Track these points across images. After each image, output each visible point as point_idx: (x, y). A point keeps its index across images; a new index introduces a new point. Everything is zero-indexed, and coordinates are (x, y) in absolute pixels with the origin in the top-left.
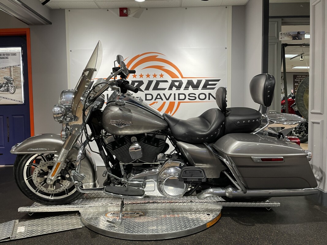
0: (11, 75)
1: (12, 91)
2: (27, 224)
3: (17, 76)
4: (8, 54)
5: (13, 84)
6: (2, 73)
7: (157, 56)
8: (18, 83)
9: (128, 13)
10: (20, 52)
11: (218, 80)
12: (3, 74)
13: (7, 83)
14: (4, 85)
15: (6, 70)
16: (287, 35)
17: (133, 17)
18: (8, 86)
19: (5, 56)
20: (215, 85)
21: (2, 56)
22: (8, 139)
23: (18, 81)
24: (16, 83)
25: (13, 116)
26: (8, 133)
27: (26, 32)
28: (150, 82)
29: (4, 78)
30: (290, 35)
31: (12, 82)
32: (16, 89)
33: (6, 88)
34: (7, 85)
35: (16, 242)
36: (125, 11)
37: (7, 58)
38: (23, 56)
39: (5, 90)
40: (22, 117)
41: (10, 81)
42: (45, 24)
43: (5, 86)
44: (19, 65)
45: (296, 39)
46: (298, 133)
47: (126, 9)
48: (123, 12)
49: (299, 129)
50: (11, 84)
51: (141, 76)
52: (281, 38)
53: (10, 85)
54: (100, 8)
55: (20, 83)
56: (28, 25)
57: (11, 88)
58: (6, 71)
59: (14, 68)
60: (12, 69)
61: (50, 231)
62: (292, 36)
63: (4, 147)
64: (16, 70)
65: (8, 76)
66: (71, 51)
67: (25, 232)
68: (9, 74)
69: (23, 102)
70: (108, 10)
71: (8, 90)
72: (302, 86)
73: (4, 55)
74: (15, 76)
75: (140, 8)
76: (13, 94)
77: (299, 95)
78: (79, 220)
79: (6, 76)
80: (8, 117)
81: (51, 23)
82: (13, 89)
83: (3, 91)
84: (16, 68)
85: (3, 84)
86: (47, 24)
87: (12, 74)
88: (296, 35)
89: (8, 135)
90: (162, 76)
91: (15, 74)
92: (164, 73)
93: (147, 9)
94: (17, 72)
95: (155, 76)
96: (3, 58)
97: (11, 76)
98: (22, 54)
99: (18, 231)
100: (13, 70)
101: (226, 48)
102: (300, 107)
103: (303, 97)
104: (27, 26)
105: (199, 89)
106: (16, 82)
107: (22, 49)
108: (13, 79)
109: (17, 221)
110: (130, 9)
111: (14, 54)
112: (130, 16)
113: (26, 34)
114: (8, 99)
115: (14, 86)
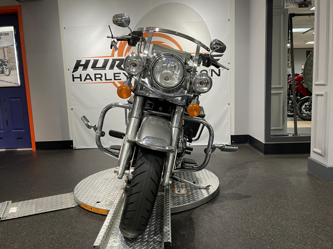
0: (5, 56)
1: (7, 73)
2: (20, 205)
3: (11, 56)
5: (8, 65)
8: (13, 64)
10: (12, 31)
11: (221, 56)
13: (1, 65)
16: (293, 2)
18: (3, 68)
20: (218, 60)
22: (7, 123)
23: (12, 62)
24: (11, 65)
25: (10, 99)
26: (6, 117)
27: (17, 9)
30: (296, 2)
31: (6, 63)
32: (11, 71)
33: (1, 70)
34: (1, 67)
35: (6, 222)
38: (15, 35)
40: (19, 99)
41: (4, 62)
44: (13, 45)
45: (303, 7)
46: (308, 110)
49: (309, 107)
50: (6, 65)
52: (286, 6)
53: (4, 66)
55: (15, 65)
56: (19, 1)
57: (5, 70)
59: (8, 49)
60: (5, 49)
61: (42, 210)
62: (298, 3)
63: (3, 131)
64: (10, 51)
65: (2, 57)
66: (65, 28)
67: (17, 212)
68: (3, 55)
69: (19, 84)
71: (3, 72)
72: (310, 59)
74: (9, 57)
76: (8, 75)
77: (307, 69)
78: (73, 199)
80: (5, 101)
82: (8, 70)
84: (9, 48)
87: (6, 55)
88: (302, 2)
89: (7, 118)
91: (9, 55)
94: (11, 52)
97: (5, 58)
98: (15, 33)
99: (10, 212)
100: (7, 50)
101: (229, 20)
102: (307, 82)
103: (310, 70)
104: (18, 3)
106: (10, 63)
107: (14, 29)
108: (7, 60)
109: (10, 202)
111: (7, 34)
113: (17, 11)
114: (4, 81)
115: (9, 68)
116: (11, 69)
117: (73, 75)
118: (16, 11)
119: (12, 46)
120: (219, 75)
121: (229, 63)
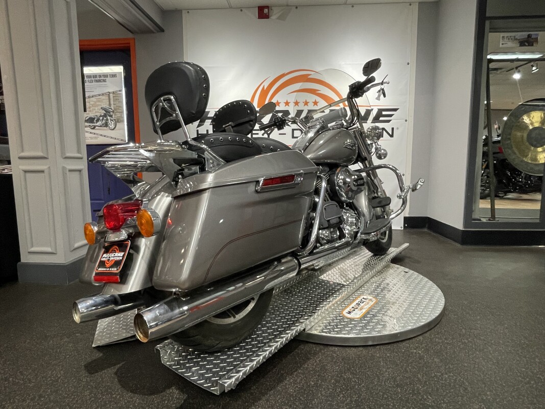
0: (110, 105)
1: (112, 126)
3: (118, 105)
4: (106, 76)
5: (113, 116)
6: (99, 101)
7: (310, 75)
9: (270, 14)
10: (121, 72)
11: (395, 110)
12: (99, 103)
13: (105, 116)
14: (101, 118)
15: (103, 97)
16: (512, 39)
17: (277, 19)
18: (107, 120)
19: (102, 78)
20: (391, 116)
21: (98, 79)
22: (109, 190)
23: (120, 112)
24: (118, 116)
26: (109, 183)
27: (129, 44)
28: (299, 113)
29: (101, 108)
30: (517, 39)
31: (112, 113)
32: (117, 124)
33: (104, 121)
34: (105, 118)
36: (266, 11)
37: (104, 81)
38: (125, 78)
39: (103, 124)
41: (109, 112)
42: (155, 31)
43: (102, 120)
45: (525, 45)
47: (267, 7)
48: (263, 13)
50: (111, 116)
51: (287, 103)
52: (503, 44)
53: (109, 118)
54: (231, 7)
55: (122, 115)
56: (132, 32)
57: (110, 122)
58: (104, 99)
59: (114, 95)
60: (111, 95)
62: (519, 40)
63: (104, 202)
64: (117, 98)
65: (106, 106)
68: (108, 103)
69: (127, 141)
70: (241, 10)
71: (106, 125)
73: (100, 76)
74: (115, 106)
75: (287, 6)
76: (113, 129)
79: (104, 106)
81: (162, 30)
82: (113, 123)
83: (101, 126)
84: (116, 94)
85: (101, 116)
86: (158, 32)
87: (112, 102)
88: (525, 40)
90: (316, 103)
91: (115, 103)
92: (318, 99)
93: (297, 8)
94: (118, 99)
95: (306, 103)
96: (99, 81)
98: (125, 75)
100: (113, 97)
101: (408, 64)
103: (510, 134)
104: (130, 35)
105: (368, 122)
106: (117, 114)
107: (124, 69)
108: (113, 109)
110: (273, 8)
111: (114, 75)
112: (273, 17)
113: (130, 46)
114: (108, 137)
115: (115, 120)
116: (118, 121)
117: (197, 131)
118: (128, 45)
119: (120, 91)
120: (392, 136)
121: (406, 121)
